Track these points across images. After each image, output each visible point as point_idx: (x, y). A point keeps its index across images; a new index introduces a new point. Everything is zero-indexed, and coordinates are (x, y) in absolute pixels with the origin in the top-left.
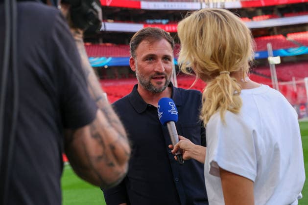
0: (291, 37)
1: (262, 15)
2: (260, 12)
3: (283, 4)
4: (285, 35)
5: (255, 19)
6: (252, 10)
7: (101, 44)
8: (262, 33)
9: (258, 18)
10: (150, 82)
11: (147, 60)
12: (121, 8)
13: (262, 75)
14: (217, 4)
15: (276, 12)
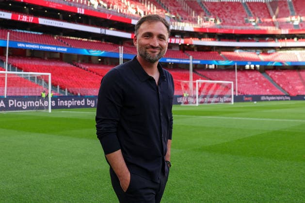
0: (223, 54)
1: (208, 38)
2: (206, 35)
3: (221, 33)
4: (219, 53)
5: (202, 39)
6: (201, 34)
7: (103, 42)
8: (207, 49)
9: (205, 39)
10: (146, 51)
11: (145, 36)
12: (118, 22)
13: (200, 74)
14: (179, 26)
15: (216, 37)
